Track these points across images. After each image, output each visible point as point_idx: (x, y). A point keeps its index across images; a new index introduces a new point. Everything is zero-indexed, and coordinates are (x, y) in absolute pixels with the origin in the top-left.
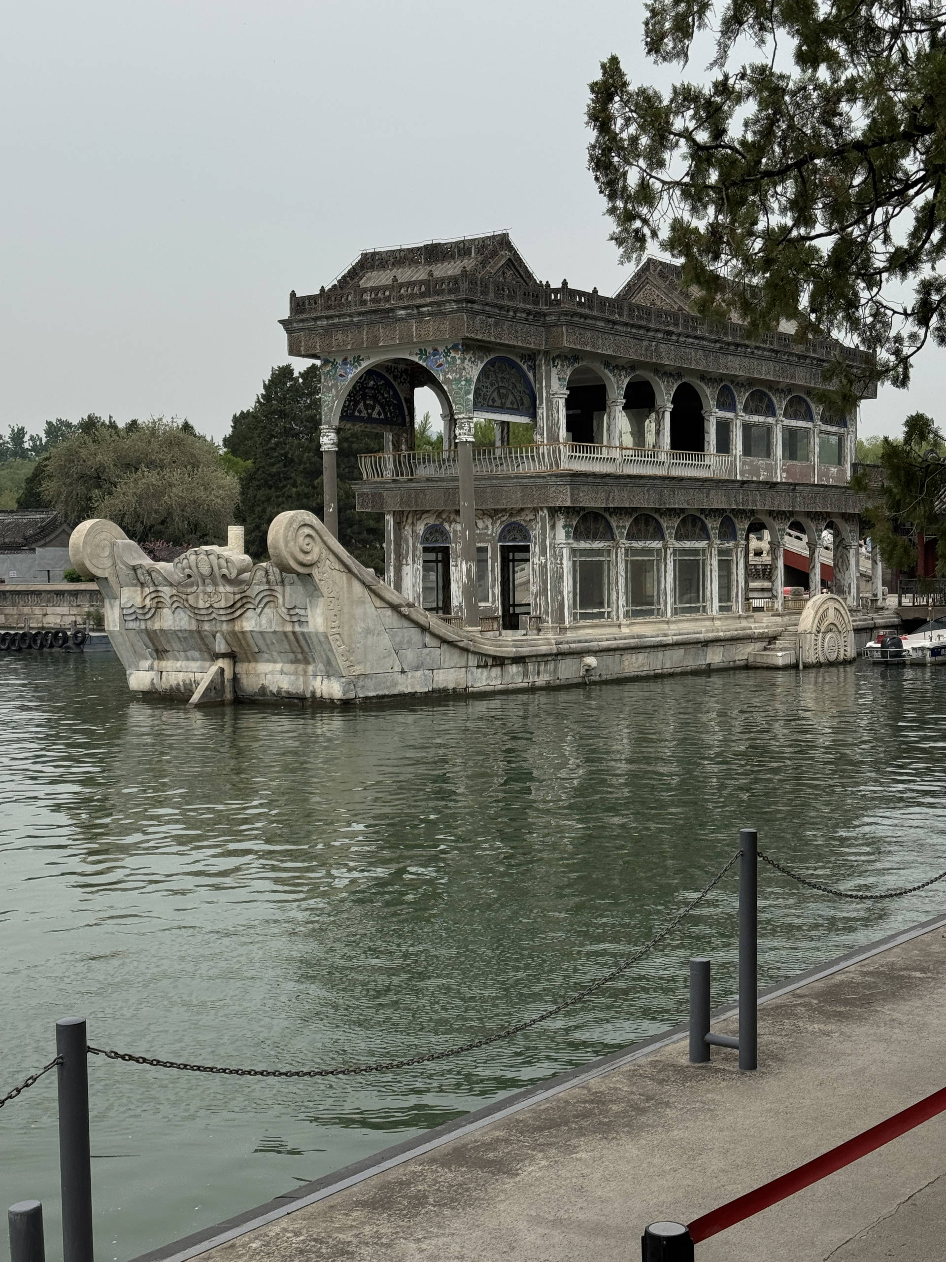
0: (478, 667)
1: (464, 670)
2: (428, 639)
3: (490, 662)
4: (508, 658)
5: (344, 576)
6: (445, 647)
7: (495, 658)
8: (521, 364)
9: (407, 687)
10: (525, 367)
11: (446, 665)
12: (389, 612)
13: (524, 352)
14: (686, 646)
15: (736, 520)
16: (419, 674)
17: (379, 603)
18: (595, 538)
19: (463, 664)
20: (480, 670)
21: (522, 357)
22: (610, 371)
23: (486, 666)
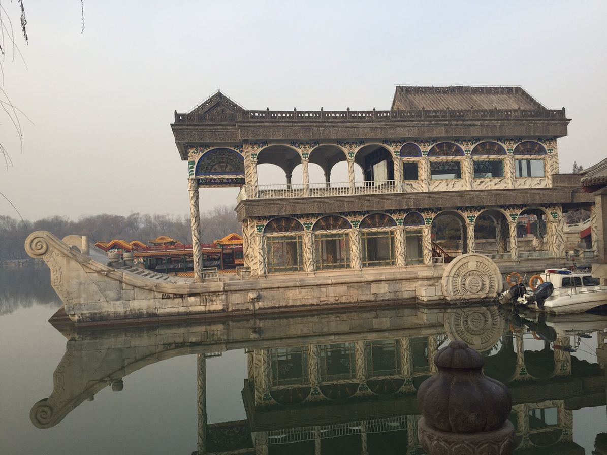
0: (163, 298)
1: (153, 300)
2: (124, 286)
3: (172, 296)
4: (186, 294)
5: (65, 259)
6: (136, 289)
7: (175, 294)
8: (235, 150)
9: (110, 308)
10: (238, 151)
11: (139, 298)
12: (96, 274)
13: (237, 145)
14: (348, 285)
15: (422, 214)
16: (118, 302)
17: (88, 270)
18: (287, 230)
19: (153, 297)
20: (165, 300)
21: (235, 147)
22: (296, 147)
23: (168, 298)
